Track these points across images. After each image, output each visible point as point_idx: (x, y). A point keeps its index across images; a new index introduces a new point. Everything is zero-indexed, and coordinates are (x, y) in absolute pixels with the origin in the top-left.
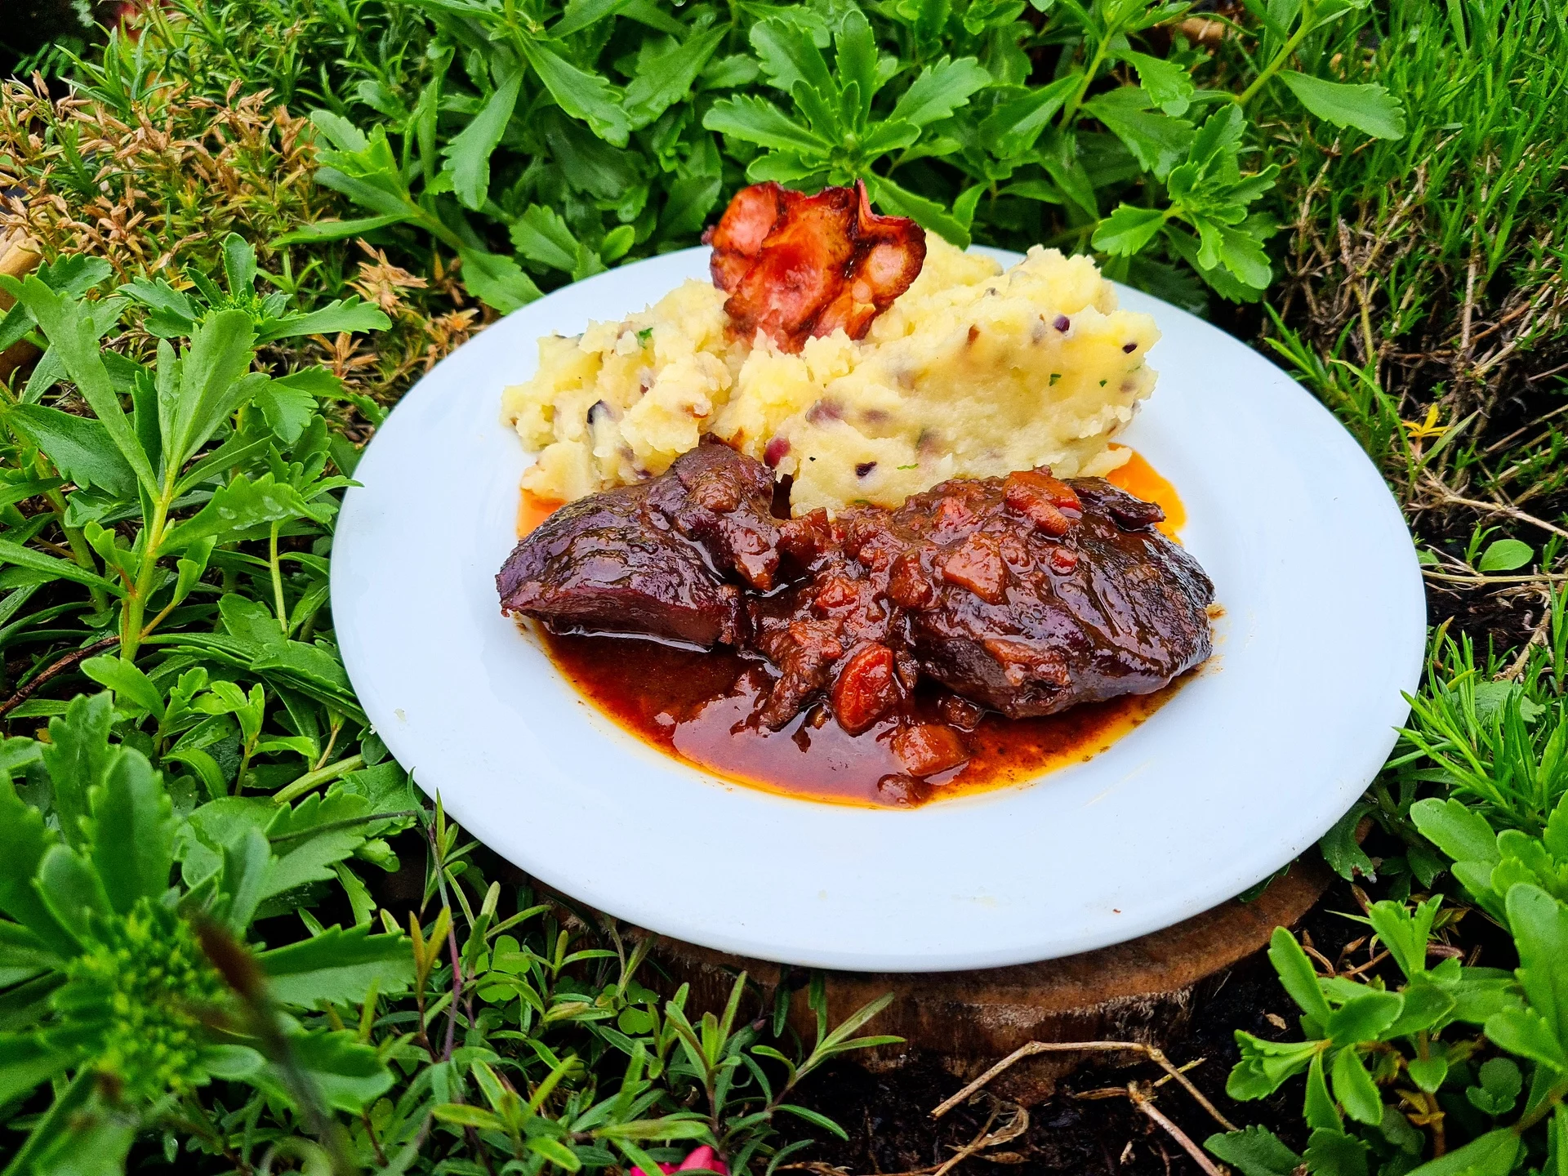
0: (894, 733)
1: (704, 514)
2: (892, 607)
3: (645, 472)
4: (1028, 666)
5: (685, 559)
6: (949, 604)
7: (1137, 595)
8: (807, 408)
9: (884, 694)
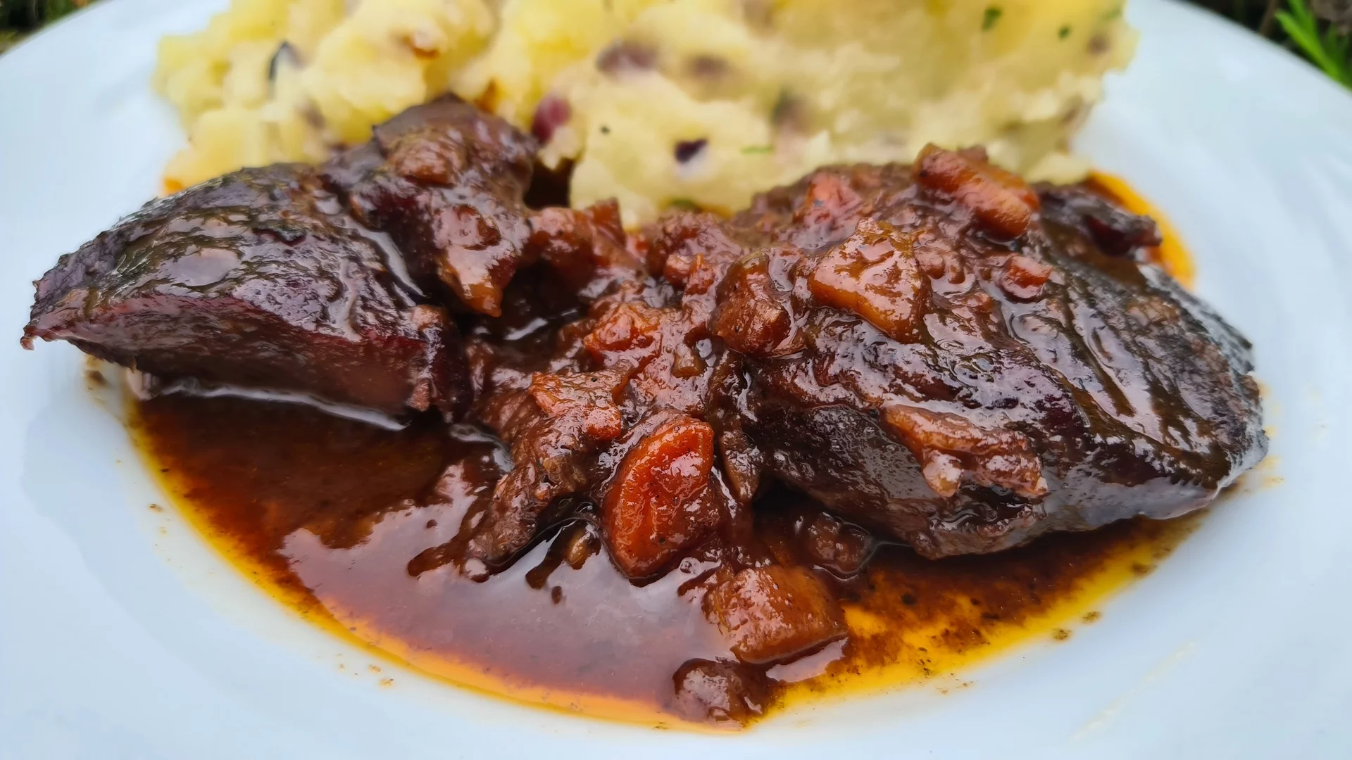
0: (712, 580)
2: (717, 352)
4: (967, 458)
6: (820, 343)
7: (1151, 344)
8: (599, 49)
9: (695, 507)
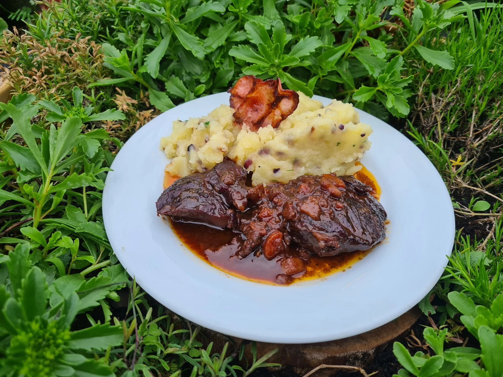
0: (282, 260)
1: (224, 186)
2: (283, 218)
3: (205, 168)
4: (326, 241)
5: (217, 200)
6: (302, 219)
7: (362, 218)
8: (259, 150)
9: (279, 247)
